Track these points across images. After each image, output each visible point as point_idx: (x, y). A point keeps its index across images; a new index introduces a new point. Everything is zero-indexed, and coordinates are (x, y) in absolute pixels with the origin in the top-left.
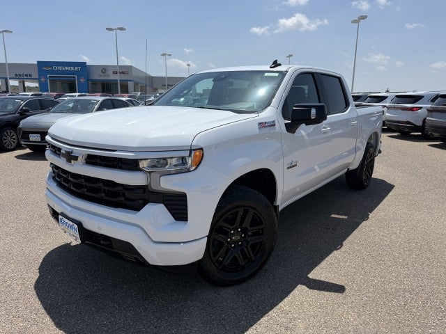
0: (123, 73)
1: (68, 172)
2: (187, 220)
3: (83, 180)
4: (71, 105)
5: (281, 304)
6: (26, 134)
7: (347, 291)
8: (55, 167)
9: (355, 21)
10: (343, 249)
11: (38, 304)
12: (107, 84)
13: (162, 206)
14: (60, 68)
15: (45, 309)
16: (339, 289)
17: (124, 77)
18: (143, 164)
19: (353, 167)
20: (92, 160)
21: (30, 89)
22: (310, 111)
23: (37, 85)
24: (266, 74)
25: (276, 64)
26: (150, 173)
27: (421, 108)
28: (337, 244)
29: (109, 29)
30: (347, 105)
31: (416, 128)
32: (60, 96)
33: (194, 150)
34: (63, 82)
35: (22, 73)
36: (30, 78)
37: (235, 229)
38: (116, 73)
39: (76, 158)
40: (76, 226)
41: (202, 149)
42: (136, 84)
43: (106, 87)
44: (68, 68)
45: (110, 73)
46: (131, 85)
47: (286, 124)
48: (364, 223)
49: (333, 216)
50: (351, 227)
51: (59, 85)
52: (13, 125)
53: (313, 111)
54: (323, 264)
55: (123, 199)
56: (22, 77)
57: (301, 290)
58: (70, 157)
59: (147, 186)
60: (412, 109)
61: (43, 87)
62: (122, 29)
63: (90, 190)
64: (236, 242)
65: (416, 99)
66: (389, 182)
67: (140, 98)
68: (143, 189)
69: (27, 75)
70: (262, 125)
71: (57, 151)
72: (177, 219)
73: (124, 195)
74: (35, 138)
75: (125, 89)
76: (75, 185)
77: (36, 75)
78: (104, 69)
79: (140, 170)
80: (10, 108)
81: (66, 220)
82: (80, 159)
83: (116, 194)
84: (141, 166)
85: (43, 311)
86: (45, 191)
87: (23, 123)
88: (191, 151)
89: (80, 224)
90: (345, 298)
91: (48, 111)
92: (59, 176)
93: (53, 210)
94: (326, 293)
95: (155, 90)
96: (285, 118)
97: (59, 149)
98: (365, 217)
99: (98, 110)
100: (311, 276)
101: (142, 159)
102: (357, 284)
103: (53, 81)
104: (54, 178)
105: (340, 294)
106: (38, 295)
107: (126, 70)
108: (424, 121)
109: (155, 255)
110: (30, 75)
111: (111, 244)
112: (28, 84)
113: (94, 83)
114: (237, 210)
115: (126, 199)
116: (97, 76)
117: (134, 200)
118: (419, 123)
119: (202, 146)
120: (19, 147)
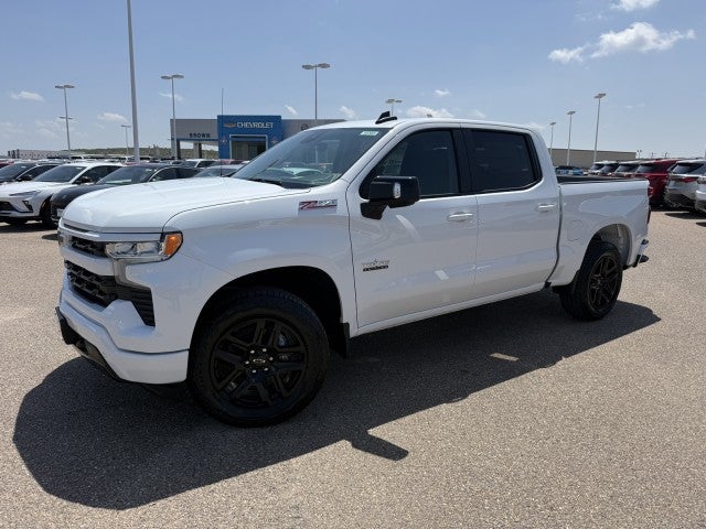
2: (154, 325)
7: (406, 458)
10: (461, 403)
13: (130, 304)
14: (246, 125)
16: (397, 455)
18: (110, 249)
19: (558, 281)
22: (392, 188)
23: (217, 148)
24: (363, 133)
25: (387, 117)
26: (117, 260)
28: (458, 395)
29: (307, 67)
33: (168, 233)
34: (249, 144)
35: (197, 132)
36: (207, 138)
37: (258, 349)
41: (180, 232)
44: (256, 125)
47: (362, 205)
49: (495, 355)
53: (397, 188)
55: (97, 292)
56: (199, 140)
59: (114, 277)
62: (324, 66)
64: (260, 367)
68: (111, 279)
69: (203, 135)
70: (308, 205)
72: (146, 323)
77: (215, 136)
79: (105, 256)
84: (107, 251)
88: (162, 234)
90: (393, 467)
100: (371, 432)
101: (108, 243)
103: (237, 143)
105: (392, 462)
110: (208, 135)
112: (205, 147)
114: (254, 321)
115: (100, 292)
119: (180, 229)
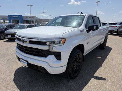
0: (32, 18)
1: (23, 46)
2: (61, 60)
3: (28, 48)
4: (19, 27)
5: (88, 84)
6: (7, 35)
7: (106, 80)
8: (18, 44)
9: (96, 3)
10: (102, 67)
11: (15, 86)
12: (28, 21)
13: (53, 56)
15: (18, 87)
16: (104, 79)
17: (33, 19)
18: (48, 43)
19: (102, 43)
20: (31, 42)
21: (6, 23)
22: (94, 26)
23: (8, 21)
24: (79, 16)
25: (82, 13)
26: (50, 46)
27: (116, 26)
28: (100, 66)
29: (28, 6)
30: (100, 25)
31: (115, 32)
32: (15, 24)
34: (15, 21)
35: (4, 18)
38: (30, 18)
39: (26, 42)
40: (26, 62)
41: (65, 38)
42: (36, 21)
43: (27, 22)
45: (28, 18)
46: (34, 21)
47: (87, 31)
48: (106, 59)
49: (97, 57)
50: (103, 60)
51: (14, 22)
52: (3, 32)
53: (95, 27)
54: (97, 72)
55: (41, 54)
56: (4, 19)
57: (93, 80)
58: (24, 41)
59: (49, 50)
60: (114, 27)
61: (10, 22)
62: (32, 6)
63: (30, 51)
65: (115, 24)
66: (110, 47)
67: (37, 25)
68: (48, 51)
71: (19, 40)
72: (58, 60)
73: (41, 53)
74: (9, 36)
75: (33, 22)
76: (25, 50)
77: (8, 19)
78: (27, 17)
80: (2, 28)
81: (23, 61)
82: (27, 42)
83: (39, 52)
84: (47, 44)
85: (17, 88)
86: (15, 52)
87: (6, 32)
88: (62, 39)
89: (27, 62)
90: (106, 82)
91: (13, 28)
92: (20, 47)
93: (18, 57)
94: (100, 80)
95: (41, 22)
96: (86, 29)
97: (20, 39)
98: (106, 57)
99: (27, 28)
100: (95, 75)
102: (109, 78)
103: (13, 20)
104: (18, 48)
105: (105, 81)
106: (15, 83)
107: (33, 17)
108: (118, 30)
109: (51, 71)
111: (37, 68)
112: (6, 21)
113: (24, 21)
115: (42, 54)
116: (25, 19)
117: (44, 54)
118: (116, 31)
119: (65, 37)
120: (5, 39)
